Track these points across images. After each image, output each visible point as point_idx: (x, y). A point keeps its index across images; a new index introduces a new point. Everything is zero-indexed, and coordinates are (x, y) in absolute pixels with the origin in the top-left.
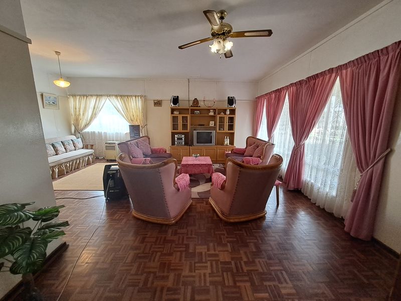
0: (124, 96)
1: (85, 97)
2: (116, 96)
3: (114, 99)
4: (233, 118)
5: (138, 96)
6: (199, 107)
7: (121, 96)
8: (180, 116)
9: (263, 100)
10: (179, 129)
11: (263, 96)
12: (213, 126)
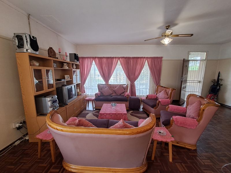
6: (57, 58)
8: (44, 69)
9: (91, 60)
10: (44, 88)
11: (91, 58)
12: (69, 79)
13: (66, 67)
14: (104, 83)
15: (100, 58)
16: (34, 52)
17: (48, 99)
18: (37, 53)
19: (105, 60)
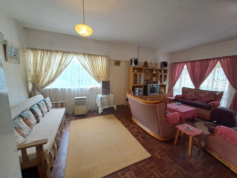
0: (92, 55)
1: (49, 53)
2: (84, 54)
3: (81, 57)
4: (166, 75)
5: (104, 56)
6: (148, 67)
7: (89, 55)
8: (138, 74)
9: (183, 65)
10: (137, 83)
11: (183, 62)
12: (155, 80)
13: (155, 72)
14: (193, 87)
15: (193, 62)
16: (135, 66)
17: (137, 89)
18: (137, 66)
19: (198, 63)
